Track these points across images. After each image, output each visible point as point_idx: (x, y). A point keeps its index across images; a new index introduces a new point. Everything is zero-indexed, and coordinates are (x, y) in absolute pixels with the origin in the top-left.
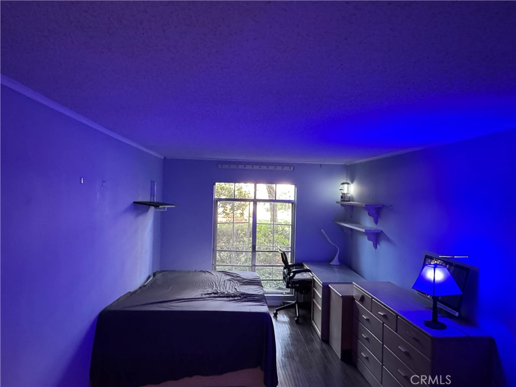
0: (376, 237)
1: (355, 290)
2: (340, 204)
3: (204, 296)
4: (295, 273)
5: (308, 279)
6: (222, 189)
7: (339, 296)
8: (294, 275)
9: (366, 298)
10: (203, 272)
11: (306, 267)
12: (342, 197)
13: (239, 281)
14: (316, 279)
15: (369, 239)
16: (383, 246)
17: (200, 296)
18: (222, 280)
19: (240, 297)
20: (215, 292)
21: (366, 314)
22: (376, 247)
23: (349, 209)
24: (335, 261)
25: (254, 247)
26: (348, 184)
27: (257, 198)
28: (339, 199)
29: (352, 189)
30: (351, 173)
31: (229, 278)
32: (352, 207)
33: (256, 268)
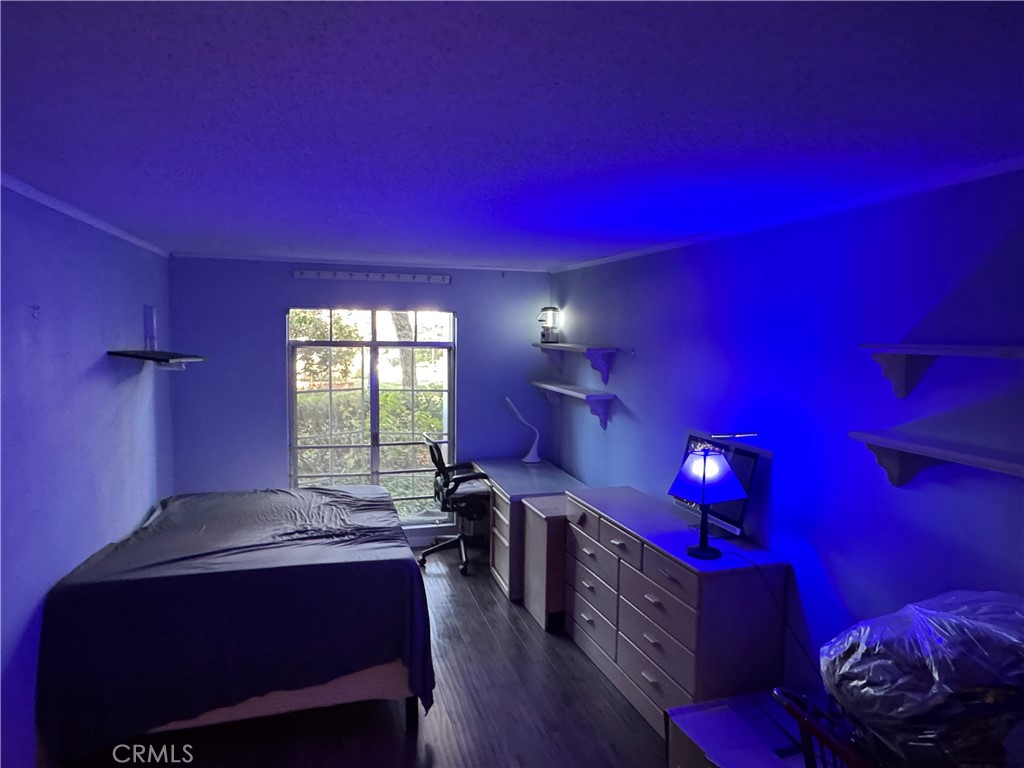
0: (605, 407)
1: (569, 505)
2: (539, 349)
3: (279, 539)
4: (458, 482)
5: (484, 492)
6: (302, 322)
8: (456, 487)
9: (589, 518)
10: (272, 491)
11: (479, 469)
12: (543, 335)
13: (348, 505)
14: (498, 490)
15: (594, 412)
16: (617, 422)
17: (271, 540)
18: (312, 505)
20: (301, 529)
21: (588, 544)
22: (605, 426)
23: (556, 357)
24: (532, 456)
25: (375, 437)
26: (554, 309)
28: (538, 339)
29: (561, 320)
30: (560, 289)
31: (327, 499)
32: (562, 353)
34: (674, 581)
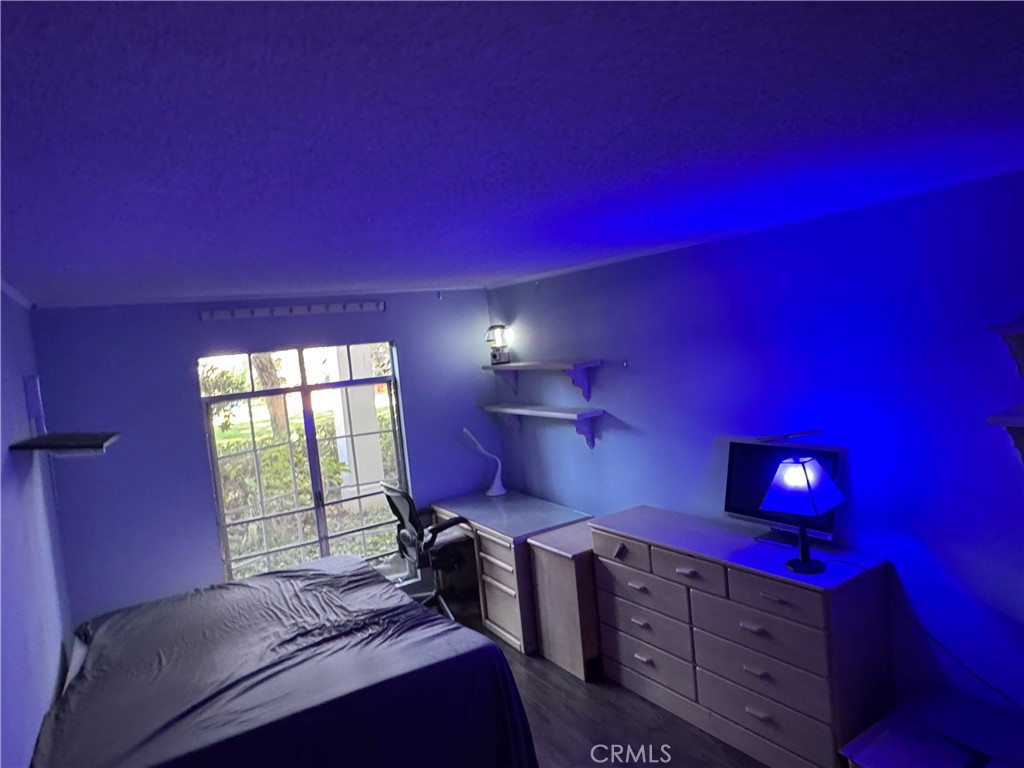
0: (591, 426)
1: (581, 539)
2: (492, 371)
3: (283, 652)
4: (435, 532)
7: (565, 557)
8: (434, 538)
9: (626, 544)
10: (220, 587)
12: (494, 356)
13: (331, 585)
14: (487, 531)
15: (579, 431)
16: (609, 440)
17: (271, 658)
18: (287, 596)
19: (377, 623)
20: (302, 631)
21: (629, 577)
22: (592, 443)
23: (509, 378)
24: (497, 489)
25: (318, 497)
26: (503, 327)
27: (310, 382)
28: (488, 361)
29: (511, 338)
30: (505, 306)
31: (299, 584)
32: (516, 373)
33: (330, 541)
34: (783, 603)
